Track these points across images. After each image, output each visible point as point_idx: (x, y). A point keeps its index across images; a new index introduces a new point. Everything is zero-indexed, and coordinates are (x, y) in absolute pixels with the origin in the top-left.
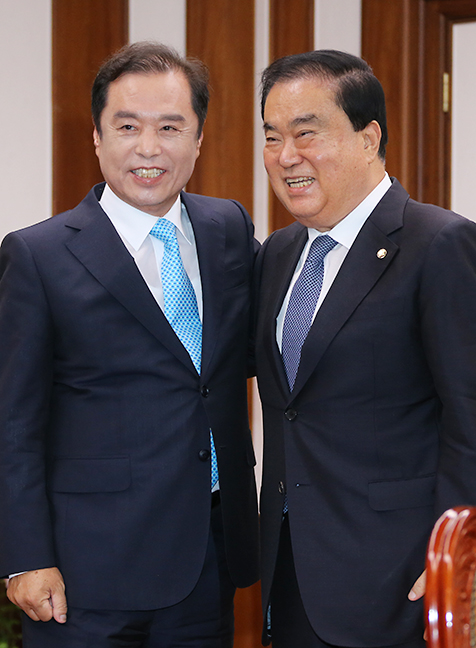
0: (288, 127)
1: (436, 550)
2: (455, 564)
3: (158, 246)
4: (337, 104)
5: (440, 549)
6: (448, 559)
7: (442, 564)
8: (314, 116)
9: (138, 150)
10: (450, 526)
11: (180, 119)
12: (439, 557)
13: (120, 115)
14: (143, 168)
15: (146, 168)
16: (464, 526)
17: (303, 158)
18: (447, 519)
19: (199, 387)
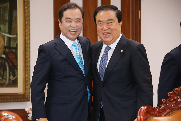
0: (106, 21)
1: (139, 115)
2: (143, 118)
3: (74, 48)
4: (116, 17)
5: (140, 115)
6: (142, 117)
7: (141, 119)
8: (112, 19)
9: (71, 26)
10: (142, 110)
11: (80, 19)
12: (140, 117)
13: (67, 18)
14: (72, 30)
15: (73, 30)
16: (146, 110)
17: (109, 28)
18: (142, 109)
19: (85, 79)
